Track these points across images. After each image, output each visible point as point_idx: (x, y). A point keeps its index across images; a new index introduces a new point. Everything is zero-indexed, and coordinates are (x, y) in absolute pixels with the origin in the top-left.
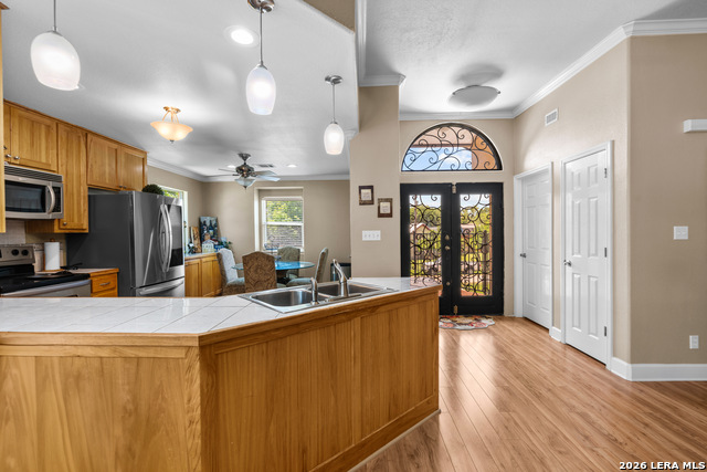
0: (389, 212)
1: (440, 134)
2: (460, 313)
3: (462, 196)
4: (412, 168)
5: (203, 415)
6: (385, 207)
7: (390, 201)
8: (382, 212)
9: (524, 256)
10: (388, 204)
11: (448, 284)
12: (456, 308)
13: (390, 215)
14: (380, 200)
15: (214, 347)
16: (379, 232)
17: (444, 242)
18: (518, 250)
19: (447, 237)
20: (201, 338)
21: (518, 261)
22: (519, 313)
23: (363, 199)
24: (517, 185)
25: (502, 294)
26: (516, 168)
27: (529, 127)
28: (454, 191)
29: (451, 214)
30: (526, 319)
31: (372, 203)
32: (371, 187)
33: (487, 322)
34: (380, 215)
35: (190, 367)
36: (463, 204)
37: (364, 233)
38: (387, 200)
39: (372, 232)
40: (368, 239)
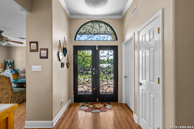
0: (45, 55)
1: (92, 25)
2: (99, 102)
3: (100, 51)
4: (79, 39)
8: (42, 56)
9: (126, 77)
10: (45, 52)
11: (94, 89)
12: (97, 99)
17: (93, 71)
18: (124, 75)
19: (94, 69)
21: (124, 79)
22: (124, 102)
23: (32, 48)
24: (123, 46)
25: (117, 93)
28: (97, 49)
31: (37, 50)
32: (37, 43)
33: (108, 107)
34: (41, 57)
36: (101, 54)
37: (33, 66)
38: (44, 49)
39: (36, 67)
40: (35, 70)
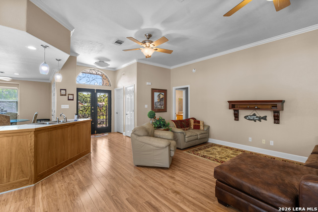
1: (91, 72)
2: (96, 133)
3: (98, 94)
4: (80, 82)
5: (34, 147)
6: (71, 97)
7: (73, 95)
8: (69, 98)
9: (117, 113)
11: (93, 123)
13: (73, 100)
14: (69, 95)
15: (37, 131)
16: (68, 106)
17: (92, 109)
18: (116, 112)
19: (93, 107)
20: (35, 129)
21: (116, 115)
22: (116, 131)
23: (62, 94)
24: (115, 91)
25: (111, 126)
26: (115, 86)
27: (119, 74)
28: (95, 91)
29: (94, 100)
30: (118, 132)
31: (65, 95)
32: (65, 90)
33: (106, 134)
34: (69, 100)
35: (31, 137)
36: (98, 96)
37: (62, 106)
38: (71, 95)
39: (65, 106)
40: (63, 108)
